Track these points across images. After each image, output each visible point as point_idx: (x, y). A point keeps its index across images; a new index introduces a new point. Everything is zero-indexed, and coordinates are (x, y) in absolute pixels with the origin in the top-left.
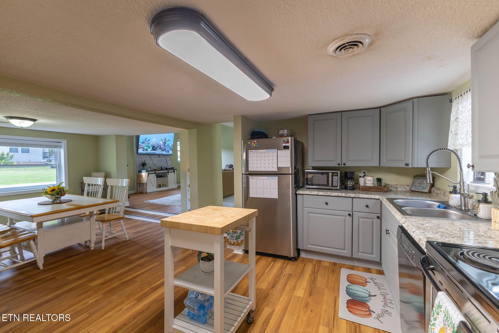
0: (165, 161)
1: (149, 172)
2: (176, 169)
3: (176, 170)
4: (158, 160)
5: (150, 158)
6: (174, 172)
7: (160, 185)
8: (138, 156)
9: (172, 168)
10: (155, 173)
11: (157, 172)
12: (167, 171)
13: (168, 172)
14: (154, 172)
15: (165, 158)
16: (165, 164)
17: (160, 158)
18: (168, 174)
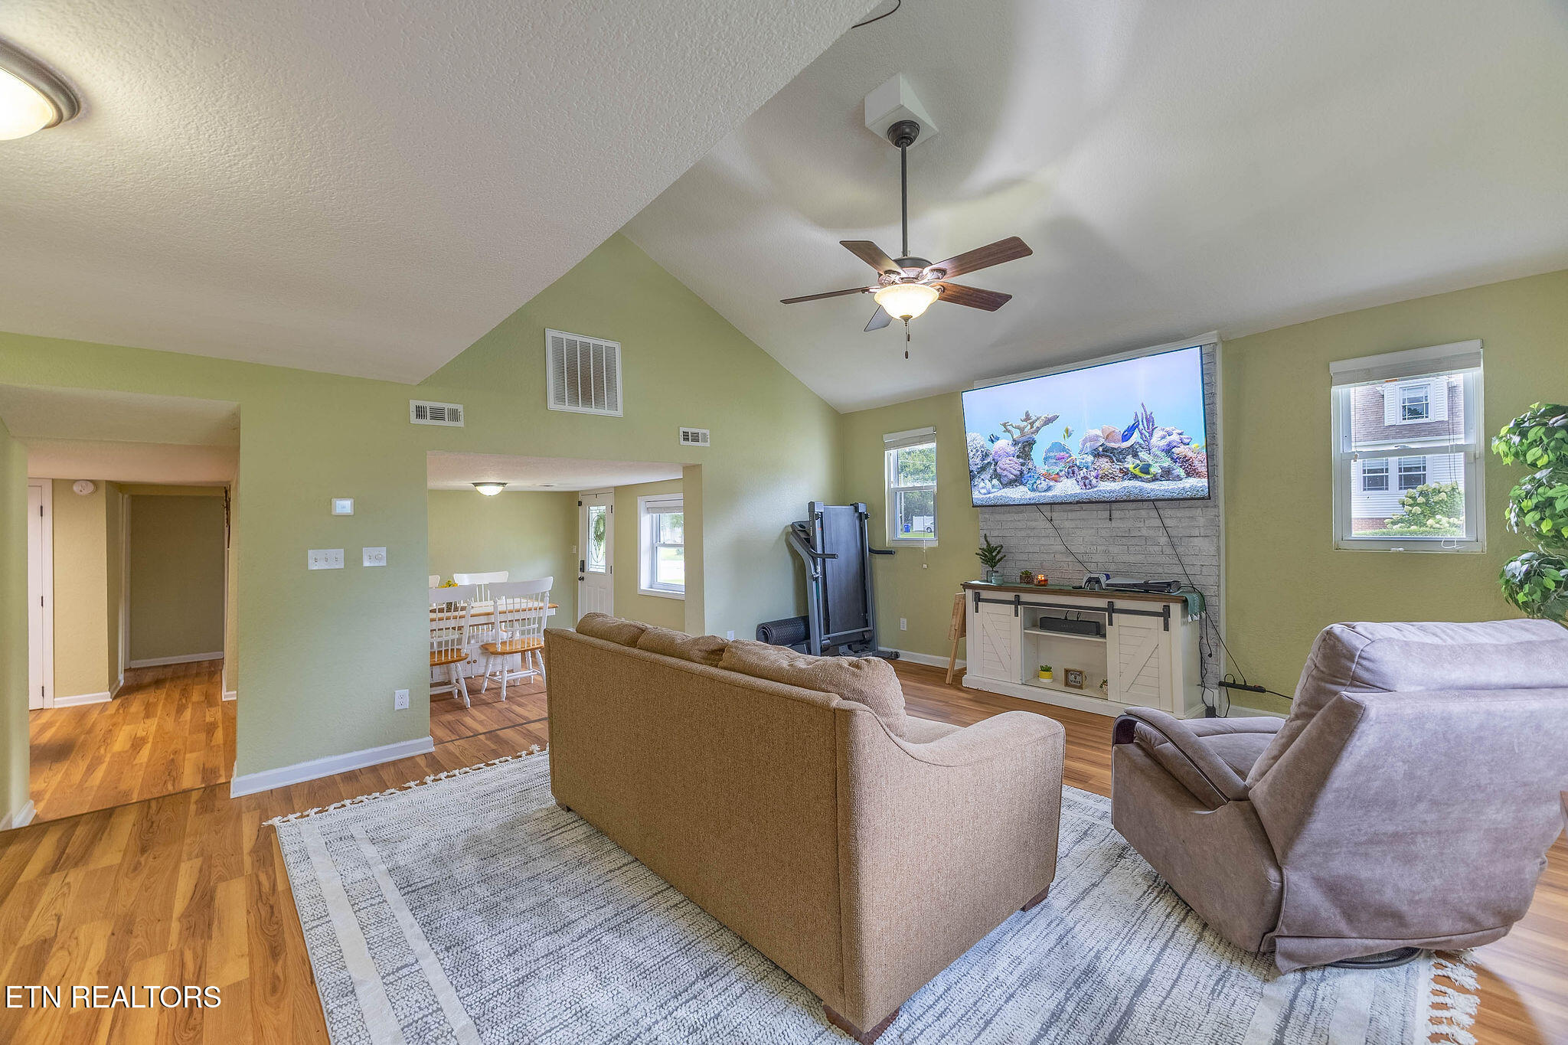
1: (983, 594)
3: (1177, 608)
4: (1104, 532)
5: (1049, 525)
6: (1166, 614)
10: (1017, 602)
11: (1025, 597)
12: (1102, 603)
13: (1111, 609)
14: (1010, 596)
15: (1157, 523)
17: (1114, 524)
18: (1111, 624)
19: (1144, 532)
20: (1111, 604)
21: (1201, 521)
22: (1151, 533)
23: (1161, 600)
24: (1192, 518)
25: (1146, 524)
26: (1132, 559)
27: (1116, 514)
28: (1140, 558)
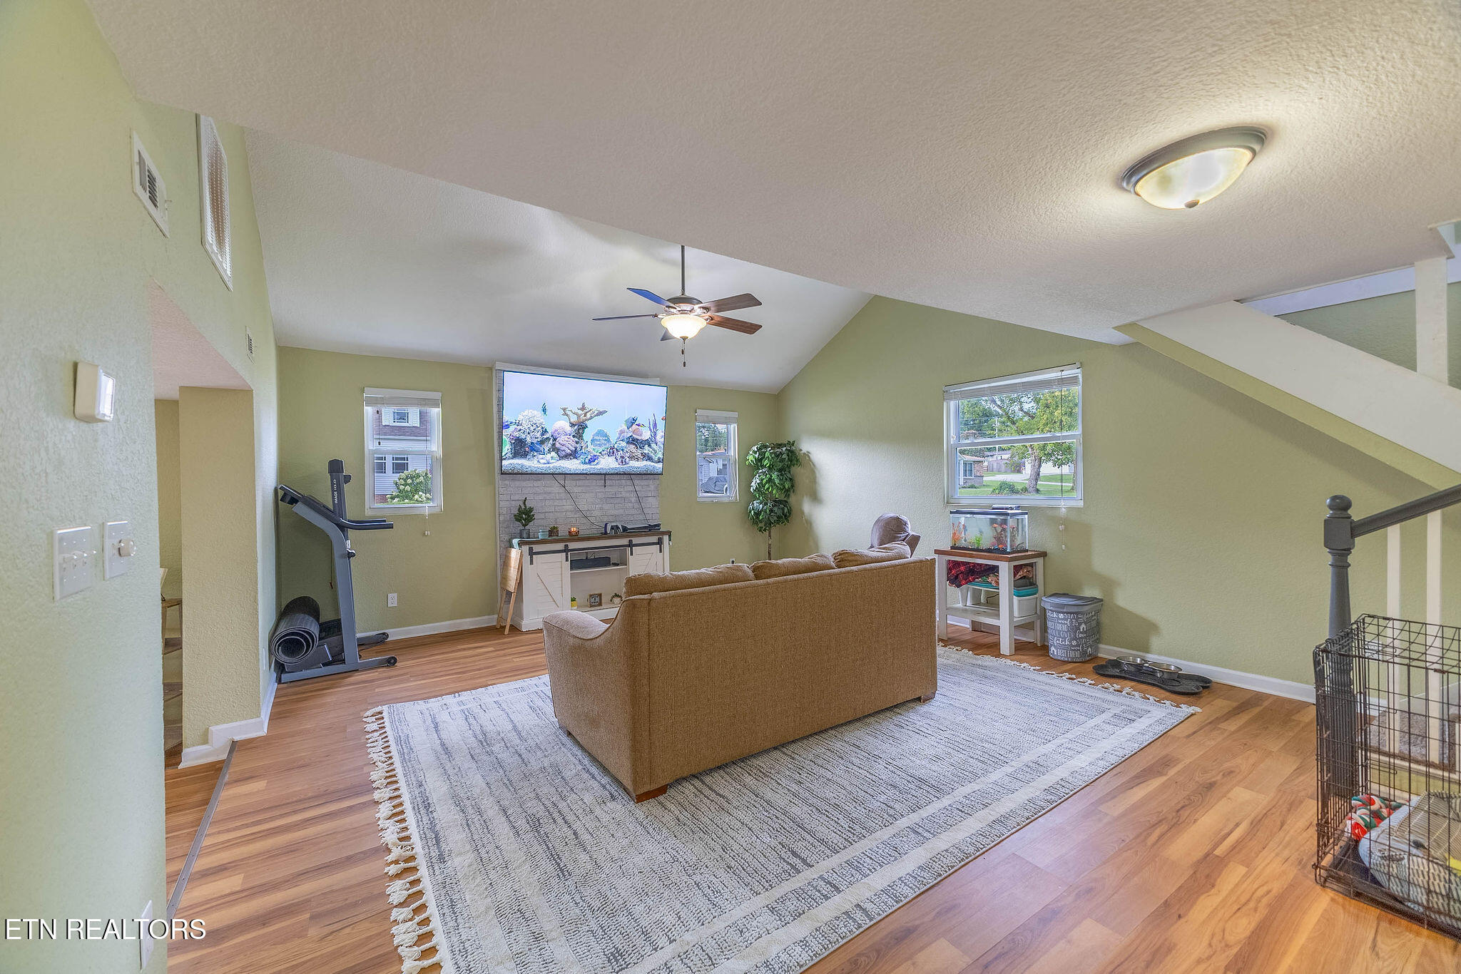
0: (633, 500)
1: (536, 548)
2: (669, 533)
3: (666, 538)
4: (600, 495)
6: (660, 542)
7: (600, 595)
8: (507, 482)
9: (652, 529)
10: (566, 550)
11: (572, 545)
12: (625, 541)
13: (631, 545)
14: (560, 546)
15: (631, 488)
16: (633, 512)
18: (632, 554)
19: (624, 494)
20: (630, 541)
21: (652, 487)
22: (628, 495)
23: (654, 535)
24: (648, 485)
25: (625, 489)
26: (616, 512)
27: (608, 483)
28: (621, 512)
